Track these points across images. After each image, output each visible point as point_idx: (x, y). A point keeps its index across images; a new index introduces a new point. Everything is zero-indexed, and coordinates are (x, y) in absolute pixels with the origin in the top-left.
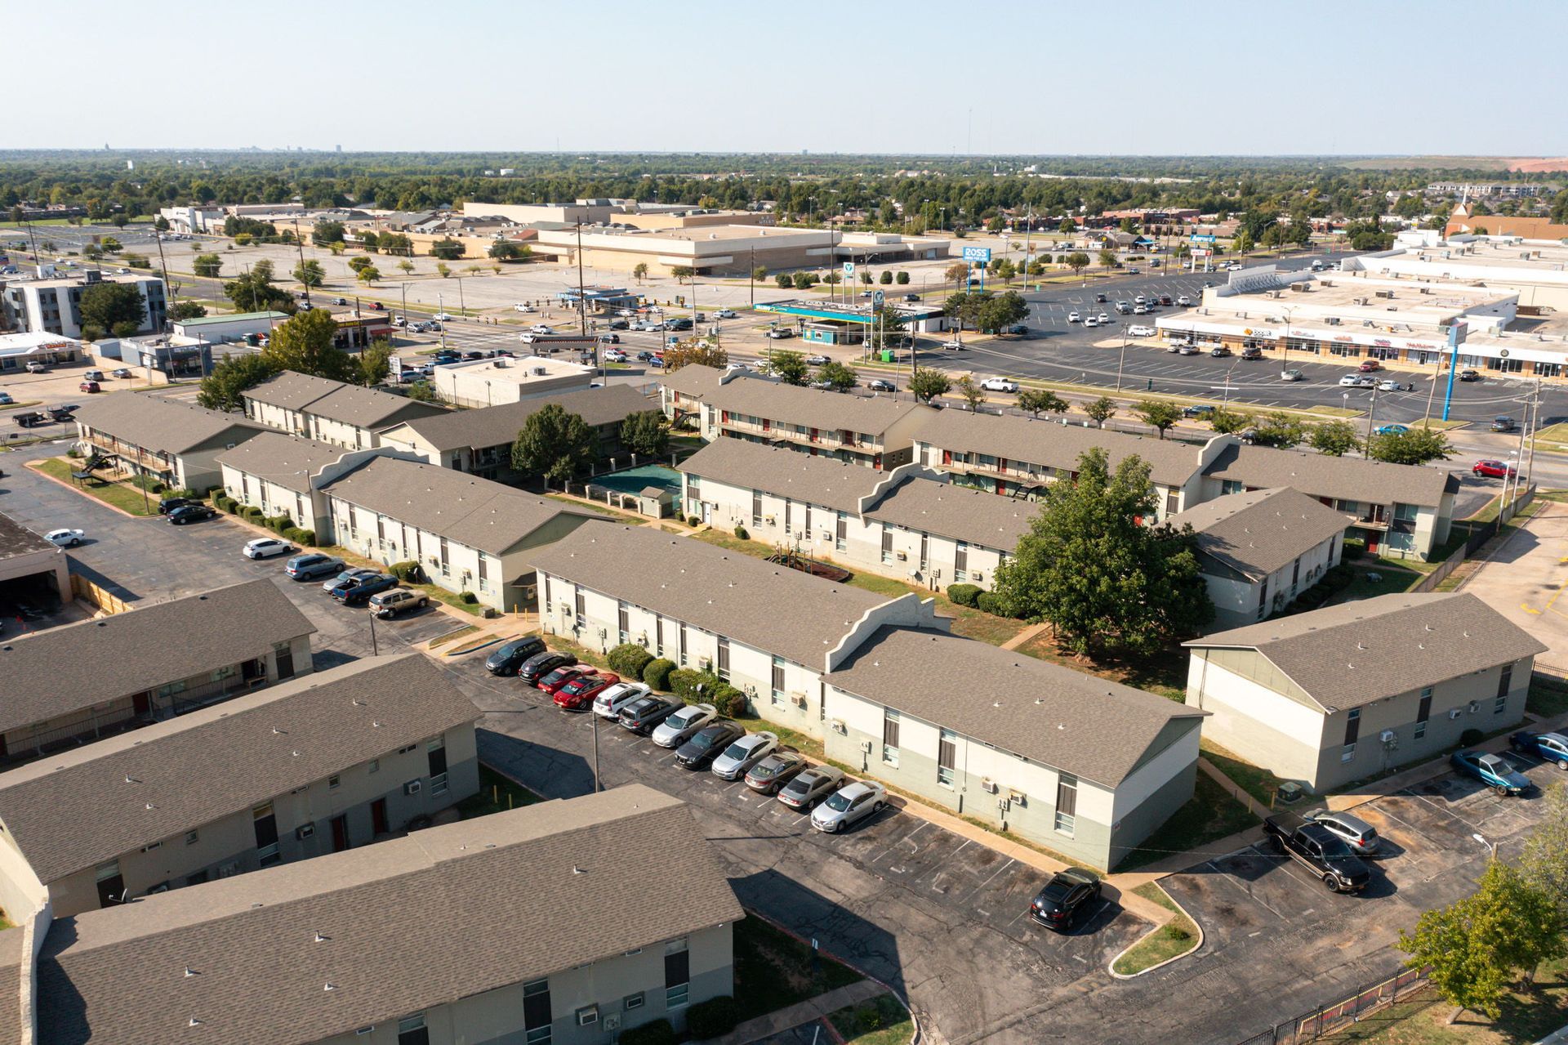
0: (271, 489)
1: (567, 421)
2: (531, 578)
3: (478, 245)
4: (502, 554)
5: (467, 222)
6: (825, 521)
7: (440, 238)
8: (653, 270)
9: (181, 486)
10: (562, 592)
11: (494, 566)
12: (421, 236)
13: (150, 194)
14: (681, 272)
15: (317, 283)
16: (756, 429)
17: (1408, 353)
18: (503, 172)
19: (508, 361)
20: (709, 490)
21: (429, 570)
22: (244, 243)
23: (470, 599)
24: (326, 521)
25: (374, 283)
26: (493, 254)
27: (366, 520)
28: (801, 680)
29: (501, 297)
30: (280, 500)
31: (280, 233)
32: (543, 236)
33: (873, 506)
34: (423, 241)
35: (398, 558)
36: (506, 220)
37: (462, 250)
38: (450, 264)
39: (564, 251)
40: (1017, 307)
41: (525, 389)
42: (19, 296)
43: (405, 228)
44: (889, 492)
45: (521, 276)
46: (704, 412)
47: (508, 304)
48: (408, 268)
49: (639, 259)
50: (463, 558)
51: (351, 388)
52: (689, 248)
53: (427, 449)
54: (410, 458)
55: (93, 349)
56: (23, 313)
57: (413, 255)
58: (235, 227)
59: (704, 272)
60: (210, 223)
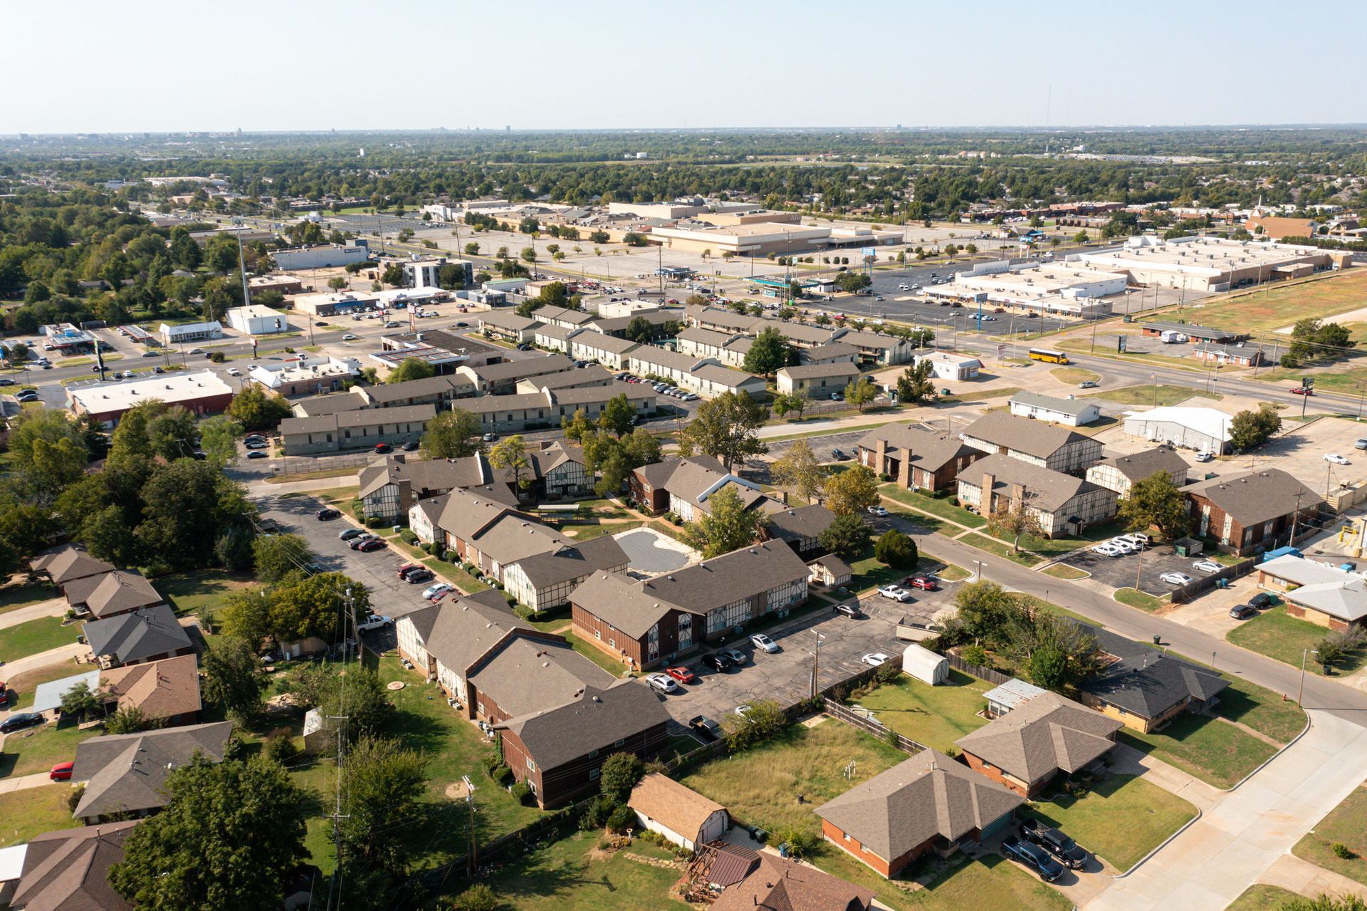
0: (552, 340)
1: (643, 322)
2: (628, 361)
3: (617, 235)
4: (621, 353)
5: (612, 217)
6: (714, 350)
7: (595, 230)
8: (713, 253)
9: (521, 340)
10: (636, 362)
11: (619, 357)
12: (583, 228)
13: (406, 190)
14: (729, 254)
15: (532, 260)
16: (711, 327)
17: (1017, 305)
18: (639, 155)
19: (627, 302)
20: (684, 342)
21: (600, 360)
22: (479, 230)
23: (612, 367)
24: (570, 349)
25: (562, 260)
26: (625, 241)
27: (582, 347)
28: (687, 376)
29: (628, 269)
30: (555, 343)
31: (500, 224)
32: (655, 230)
33: (725, 345)
34: (585, 232)
35: (592, 358)
36: (635, 216)
37: (608, 237)
38: (602, 247)
39: (666, 240)
40: (866, 281)
41: (633, 313)
42: (412, 270)
43: (575, 222)
44: (731, 341)
45: (641, 256)
46: (695, 321)
47: (631, 274)
48: (578, 250)
49: (707, 246)
50: (610, 355)
51: (571, 312)
52: (735, 240)
53: (598, 329)
54: (594, 331)
55: (453, 295)
56: (413, 278)
57: (580, 240)
58: (471, 219)
59: (743, 254)
60: (455, 216)
